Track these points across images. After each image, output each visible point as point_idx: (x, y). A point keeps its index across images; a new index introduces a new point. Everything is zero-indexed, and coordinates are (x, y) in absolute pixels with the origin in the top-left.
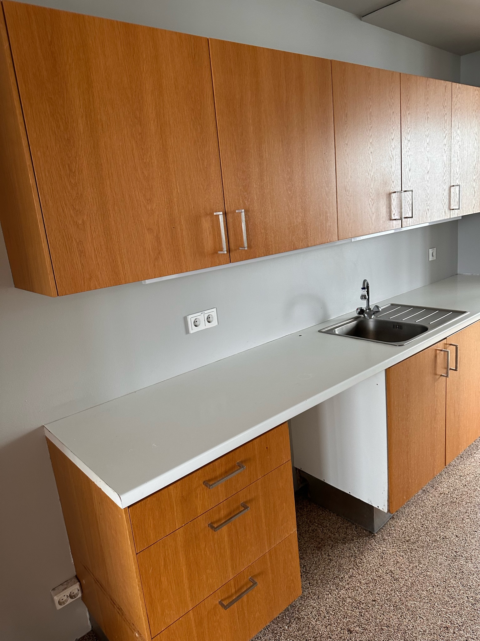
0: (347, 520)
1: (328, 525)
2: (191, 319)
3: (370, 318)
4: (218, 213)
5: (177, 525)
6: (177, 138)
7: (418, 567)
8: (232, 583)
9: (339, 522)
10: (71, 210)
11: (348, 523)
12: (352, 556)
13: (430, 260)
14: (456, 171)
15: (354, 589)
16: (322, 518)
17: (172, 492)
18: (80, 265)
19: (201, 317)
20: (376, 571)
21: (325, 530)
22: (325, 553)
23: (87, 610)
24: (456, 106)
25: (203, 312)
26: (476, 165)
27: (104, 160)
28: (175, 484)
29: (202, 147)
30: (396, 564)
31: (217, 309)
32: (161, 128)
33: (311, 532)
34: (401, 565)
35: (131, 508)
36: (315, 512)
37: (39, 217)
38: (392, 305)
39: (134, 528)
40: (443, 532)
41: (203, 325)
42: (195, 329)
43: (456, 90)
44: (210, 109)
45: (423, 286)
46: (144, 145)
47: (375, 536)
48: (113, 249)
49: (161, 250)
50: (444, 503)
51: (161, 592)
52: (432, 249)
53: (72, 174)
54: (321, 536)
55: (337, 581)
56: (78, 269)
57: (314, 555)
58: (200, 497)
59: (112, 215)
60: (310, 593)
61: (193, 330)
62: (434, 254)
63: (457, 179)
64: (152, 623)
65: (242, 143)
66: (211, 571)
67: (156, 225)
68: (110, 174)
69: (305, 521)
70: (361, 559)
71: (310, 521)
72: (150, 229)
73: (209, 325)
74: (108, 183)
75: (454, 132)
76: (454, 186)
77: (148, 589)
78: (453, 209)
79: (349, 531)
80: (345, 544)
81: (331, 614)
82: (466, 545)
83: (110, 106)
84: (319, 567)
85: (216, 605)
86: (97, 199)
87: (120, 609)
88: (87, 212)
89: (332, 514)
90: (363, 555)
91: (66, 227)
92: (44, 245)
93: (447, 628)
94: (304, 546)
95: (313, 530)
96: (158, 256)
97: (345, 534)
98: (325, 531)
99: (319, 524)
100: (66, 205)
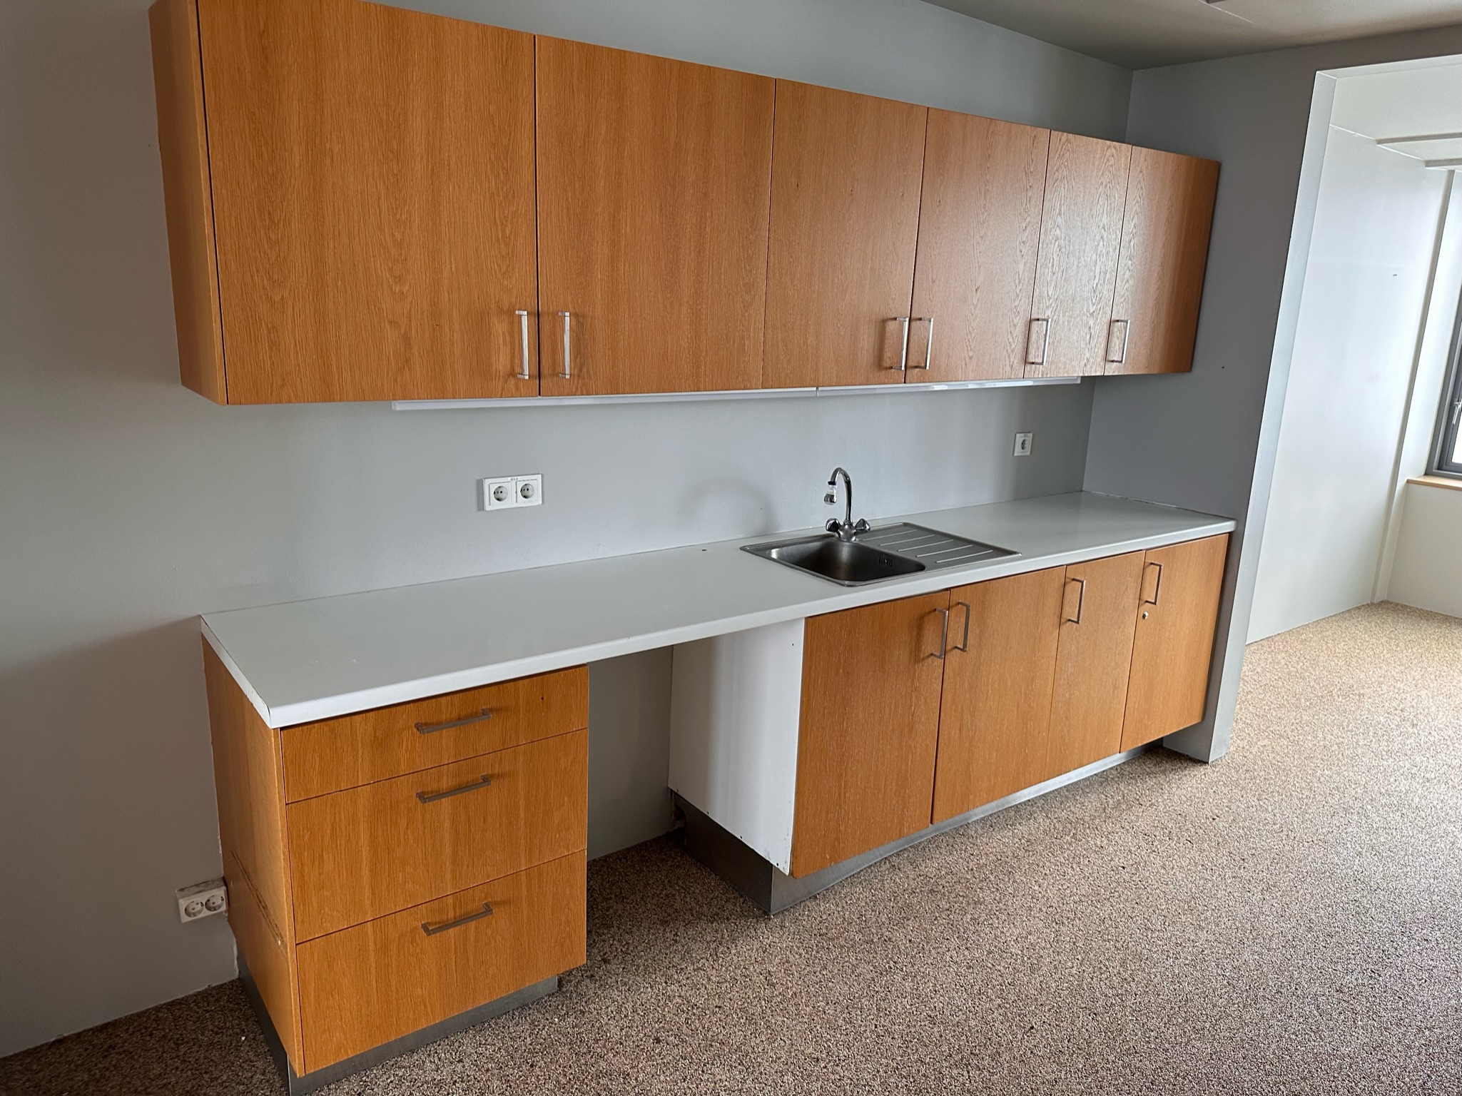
0: (733, 888)
1: (697, 891)
2: (490, 485)
3: (849, 539)
4: (521, 312)
5: (360, 779)
6: (459, 187)
7: (818, 974)
8: (450, 900)
9: (718, 890)
10: (265, 280)
11: (733, 893)
12: (714, 942)
13: (1015, 454)
14: (1046, 292)
15: (695, 986)
16: (692, 880)
17: (358, 725)
18: (269, 362)
19: (512, 486)
20: (745, 968)
21: (688, 898)
22: (671, 931)
23: (235, 940)
24: (1057, 174)
25: (515, 478)
26: (1099, 286)
27: (329, 211)
28: (364, 715)
29: (504, 204)
30: (784, 963)
31: (545, 478)
32: (433, 170)
33: (662, 898)
34: (791, 966)
35: (285, 731)
36: (684, 869)
37: (213, 284)
38: (905, 524)
39: (286, 763)
40: (889, 931)
41: (513, 500)
42: (497, 505)
43: (1060, 144)
44: (527, 146)
45: (995, 503)
46: (401, 192)
47: (770, 919)
48: (326, 345)
49: (409, 357)
50: (918, 890)
51: (320, 874)
52: (1022, 435)
53: (273, 227)
54: (677, 906)
55: (672, 971)
56: (264, 368)
57: (652, 931)
58: (407, 746)
59: (331, 294)
60: (617, 982)
61: (491, 505)
62: (1028, 445)
63: (1047, 307)
64: (299, 919)
65: (580, 205)
66: (412, 870)
67: (405, 317)
68: (337, 233)
69: (661, 879)
70: (728, 948)
71: (669, 881)
72: (394, 321)
73: (523, 502)
74: (331, 246)
75: (1047, 222)
76: (1038, 320)
77: (300, 864)
78: (1033, 363)
79: (730, 906)
80: (712, 923)
81: (638, 1014)
82: (917, 956)
83: (348, 130)
84: (650, 949)
85: (416, 928)
86: (309, 268)
87: (265, 908)
88: (291, 286)
89: (713, 876)
90: (734, 943)
91: (253, 304)
92: (216, 325)
93: (818, 1060)
94: (641, 916)
95: (667, 896)
96: (404, 368)
97: (720, 908)
98: (688, 900)
99: (682, 887)
100: (257, 271)
